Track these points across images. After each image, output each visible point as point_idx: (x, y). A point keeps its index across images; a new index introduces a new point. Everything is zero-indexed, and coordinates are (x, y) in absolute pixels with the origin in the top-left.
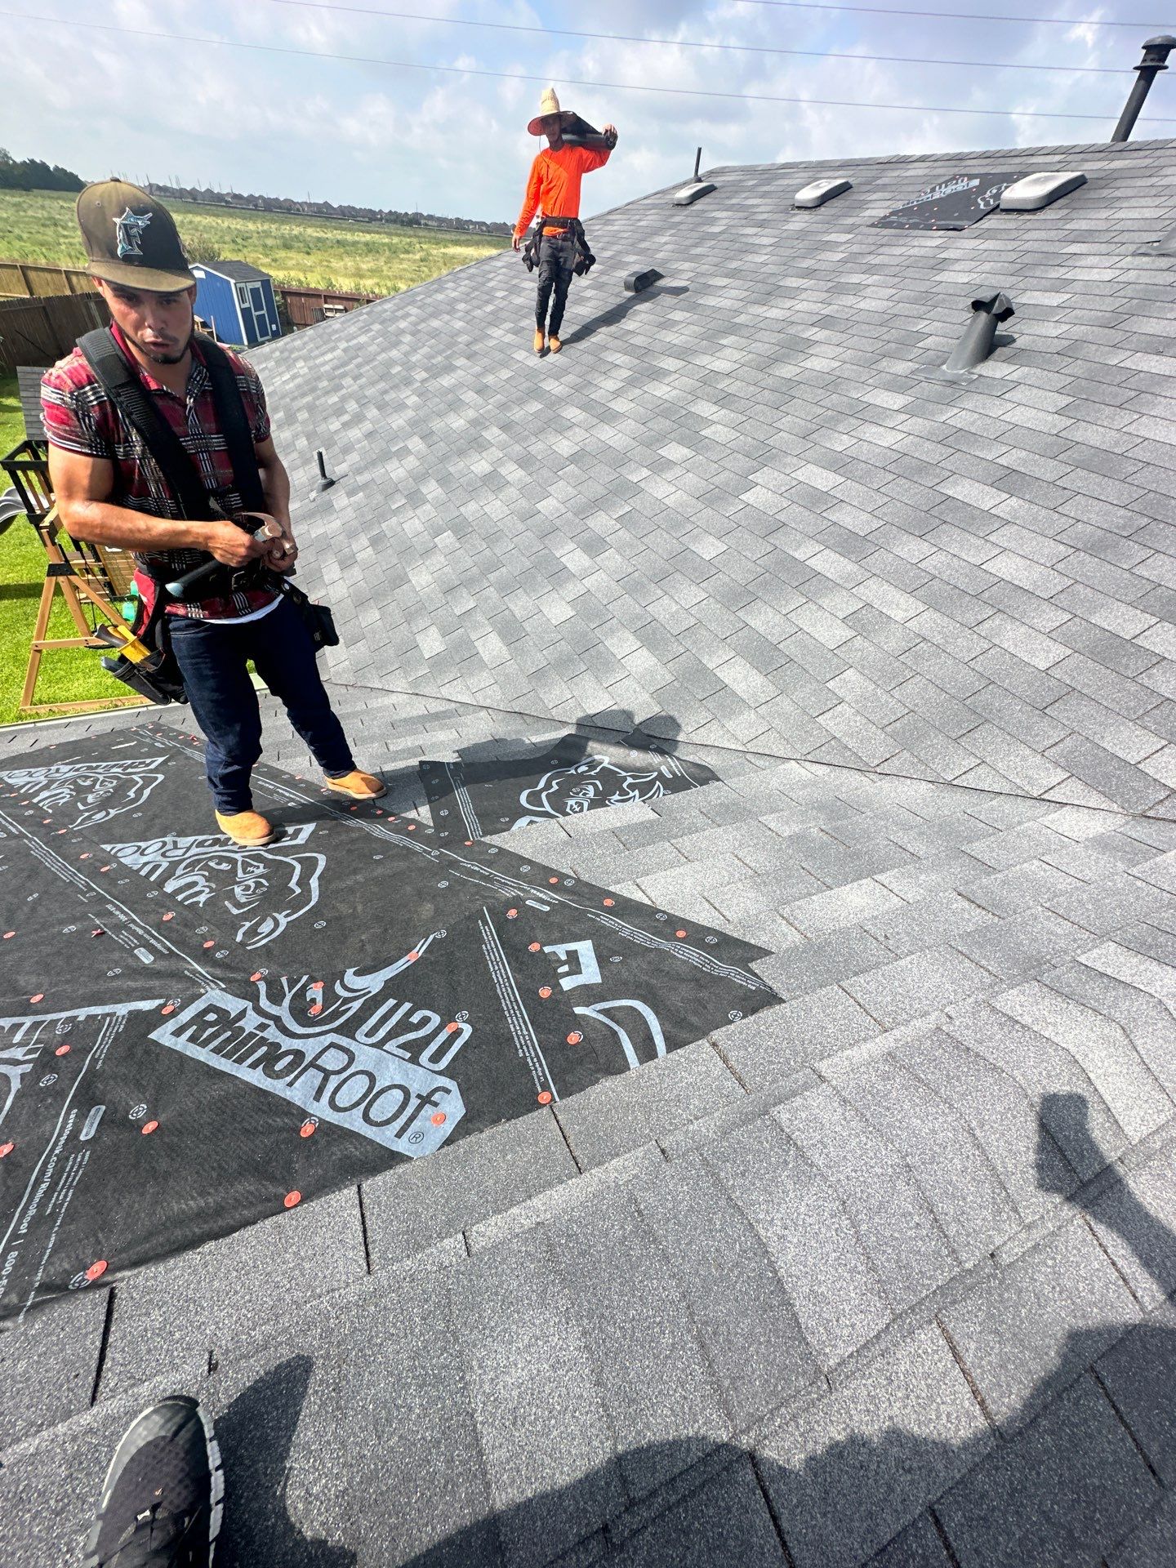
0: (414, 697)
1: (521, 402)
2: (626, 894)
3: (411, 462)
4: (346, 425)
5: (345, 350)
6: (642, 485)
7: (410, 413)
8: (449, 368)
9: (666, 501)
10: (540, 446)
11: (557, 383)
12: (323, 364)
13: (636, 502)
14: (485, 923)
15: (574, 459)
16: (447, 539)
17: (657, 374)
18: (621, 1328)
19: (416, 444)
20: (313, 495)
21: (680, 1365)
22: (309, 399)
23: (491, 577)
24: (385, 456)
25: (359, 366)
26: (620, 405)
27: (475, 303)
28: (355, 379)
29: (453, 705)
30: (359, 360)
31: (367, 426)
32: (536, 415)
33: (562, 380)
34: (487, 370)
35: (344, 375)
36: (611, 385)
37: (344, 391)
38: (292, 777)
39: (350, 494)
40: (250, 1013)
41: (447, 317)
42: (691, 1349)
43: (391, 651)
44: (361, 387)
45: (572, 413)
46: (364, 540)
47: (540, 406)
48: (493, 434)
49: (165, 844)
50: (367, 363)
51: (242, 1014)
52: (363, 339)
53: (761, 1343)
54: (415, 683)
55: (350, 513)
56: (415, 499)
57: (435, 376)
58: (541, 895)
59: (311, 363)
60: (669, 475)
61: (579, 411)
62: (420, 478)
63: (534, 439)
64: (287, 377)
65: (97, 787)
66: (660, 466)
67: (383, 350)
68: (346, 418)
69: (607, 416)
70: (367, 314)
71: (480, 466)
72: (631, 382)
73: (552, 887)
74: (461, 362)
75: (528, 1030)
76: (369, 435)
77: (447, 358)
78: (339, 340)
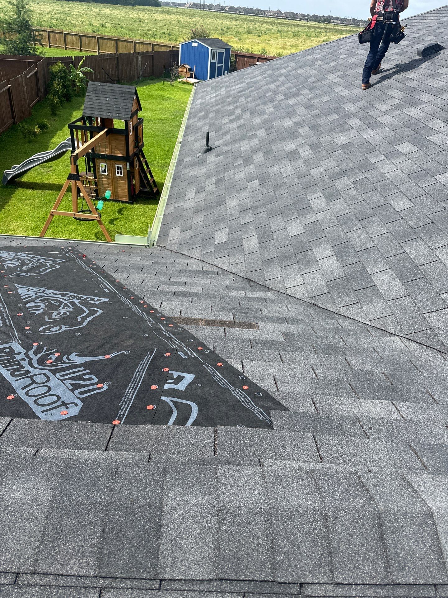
0: (200, 262)
1: (328, 114)
2: (233, 364)
3: (255, 142)
4: (231, 121)
5: (247, 84)
6: (377, 165)
7: (266, 117)
8: (297, 94)
9: (387, 175)
10: (328, 138)
11: (353, 105)
12: (234, 90)
13: (369, 174)
14: (151, 354)
15: (343, 147)
16: (255, 184)
17: (414, 103)
18: (70, 502)
19: (262, 133)
20: (200, 154)
21: (88, 532)
22: (220, 106)
23: (268, 207)
24: (243, 138)
25: (251, 92)
26: (384, 120)
27: (327, 61)
28: (246, 98)
29: (218, 269)
30: (253, 88)
31: (241, 122)
32: (333, 122)
33: (356, 104)
34: (317, 96)
35: (241, 96)
36: (384, 107)
37: (238, 104)
38: (115, 280)
39: (217, 156)
40: (23, 354)
41: (308, 68)
42: (98, 529)
43: (200, 238)
44: (247, 102)
45: (354, 122)
46: (213, 180)
47: (338, 117)
48: (305, 130)
49: (40, 290)
50: (256, 90)
51: (19, 353)
52: (260, 78)
53: (133, 546)
54: (204, 255)
55: (213, 166)
56: (248, 161)
57: (287, 98)
58: (188, 352)
59: (228, 89)
60: (396, 161)
61: (359, 121)
62: (255, 151)
63: (325, 134)
64: (214, 95)
65: (31, 264)
66: (392, 155)
67: (267, 84)
68: (233, 117)
69: (373, 124)
70: (267, 65)
71: (289, 146)
72: (397, 107)
73: (197, 351)
74: (306, 91)
75: (132, 397)
76: (239, 127)
77: (298, 89)
78: (247, 78)
